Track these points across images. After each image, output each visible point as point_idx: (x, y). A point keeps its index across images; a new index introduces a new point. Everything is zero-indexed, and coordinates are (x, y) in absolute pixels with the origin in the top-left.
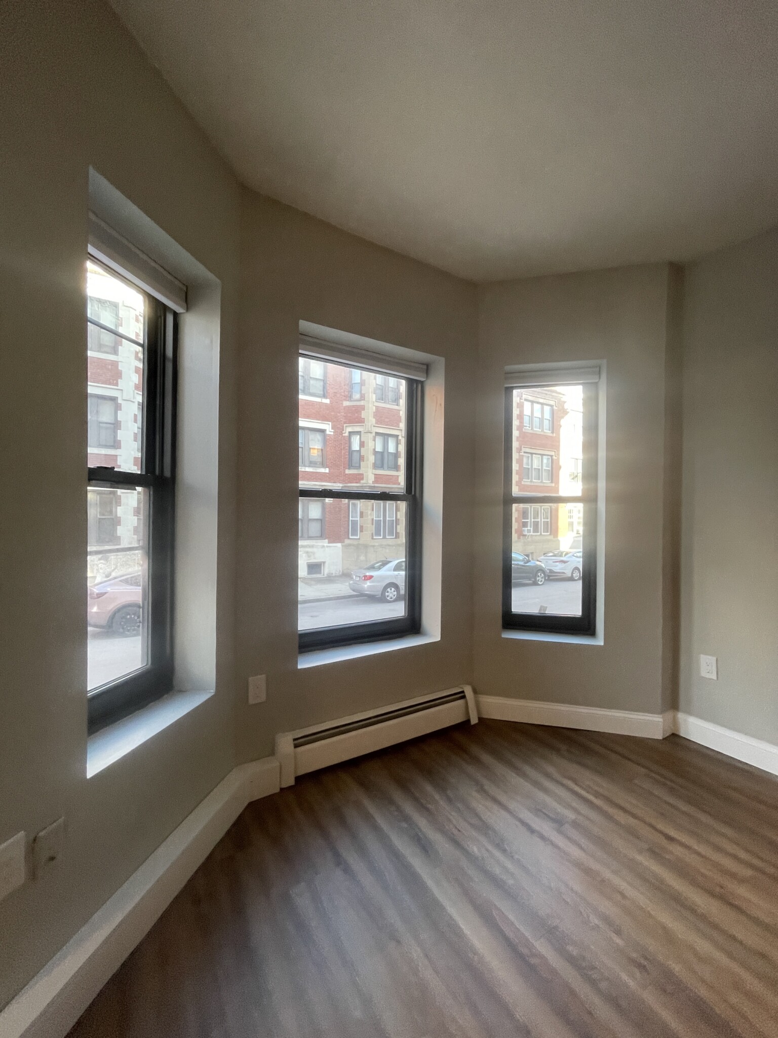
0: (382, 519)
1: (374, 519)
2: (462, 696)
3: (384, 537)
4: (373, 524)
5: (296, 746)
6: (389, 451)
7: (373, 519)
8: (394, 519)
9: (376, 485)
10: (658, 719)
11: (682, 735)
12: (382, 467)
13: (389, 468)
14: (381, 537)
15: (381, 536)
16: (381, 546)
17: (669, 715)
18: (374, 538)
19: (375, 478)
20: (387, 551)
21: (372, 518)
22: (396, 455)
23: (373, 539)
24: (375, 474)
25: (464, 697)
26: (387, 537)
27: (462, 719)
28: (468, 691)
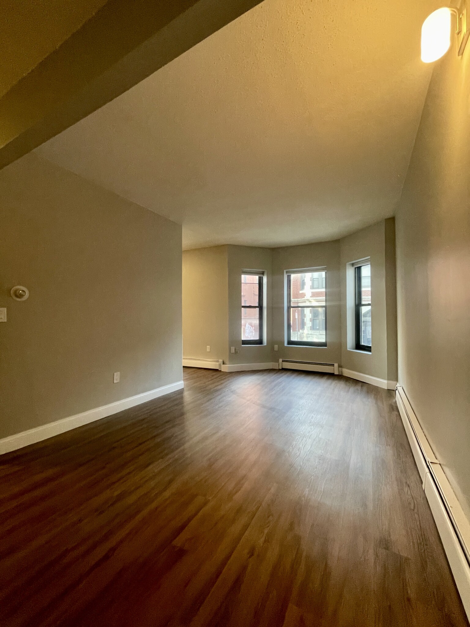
2: (333, 365)
10: (386, 382)
17: (393, 383)
25: (334, 366)
27: (332, 372)
28: (336, 365)
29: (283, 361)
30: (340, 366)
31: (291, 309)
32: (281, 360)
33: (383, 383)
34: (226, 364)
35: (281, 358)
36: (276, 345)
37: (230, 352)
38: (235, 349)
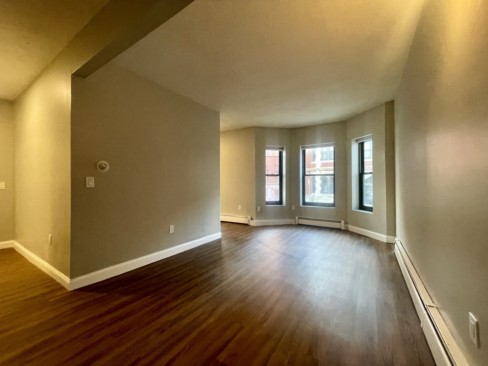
25: (341, 223)
27: (339, 227)
28: (343, 222)
29: (299, 218)
30: (346, 223)
31: (306, 176)
32: (297, 218)
33: (383, 238)
34: (253, 220)
35: (297, 216)
36: (293, 205)
37: (257, 211)
38: (261, 208)
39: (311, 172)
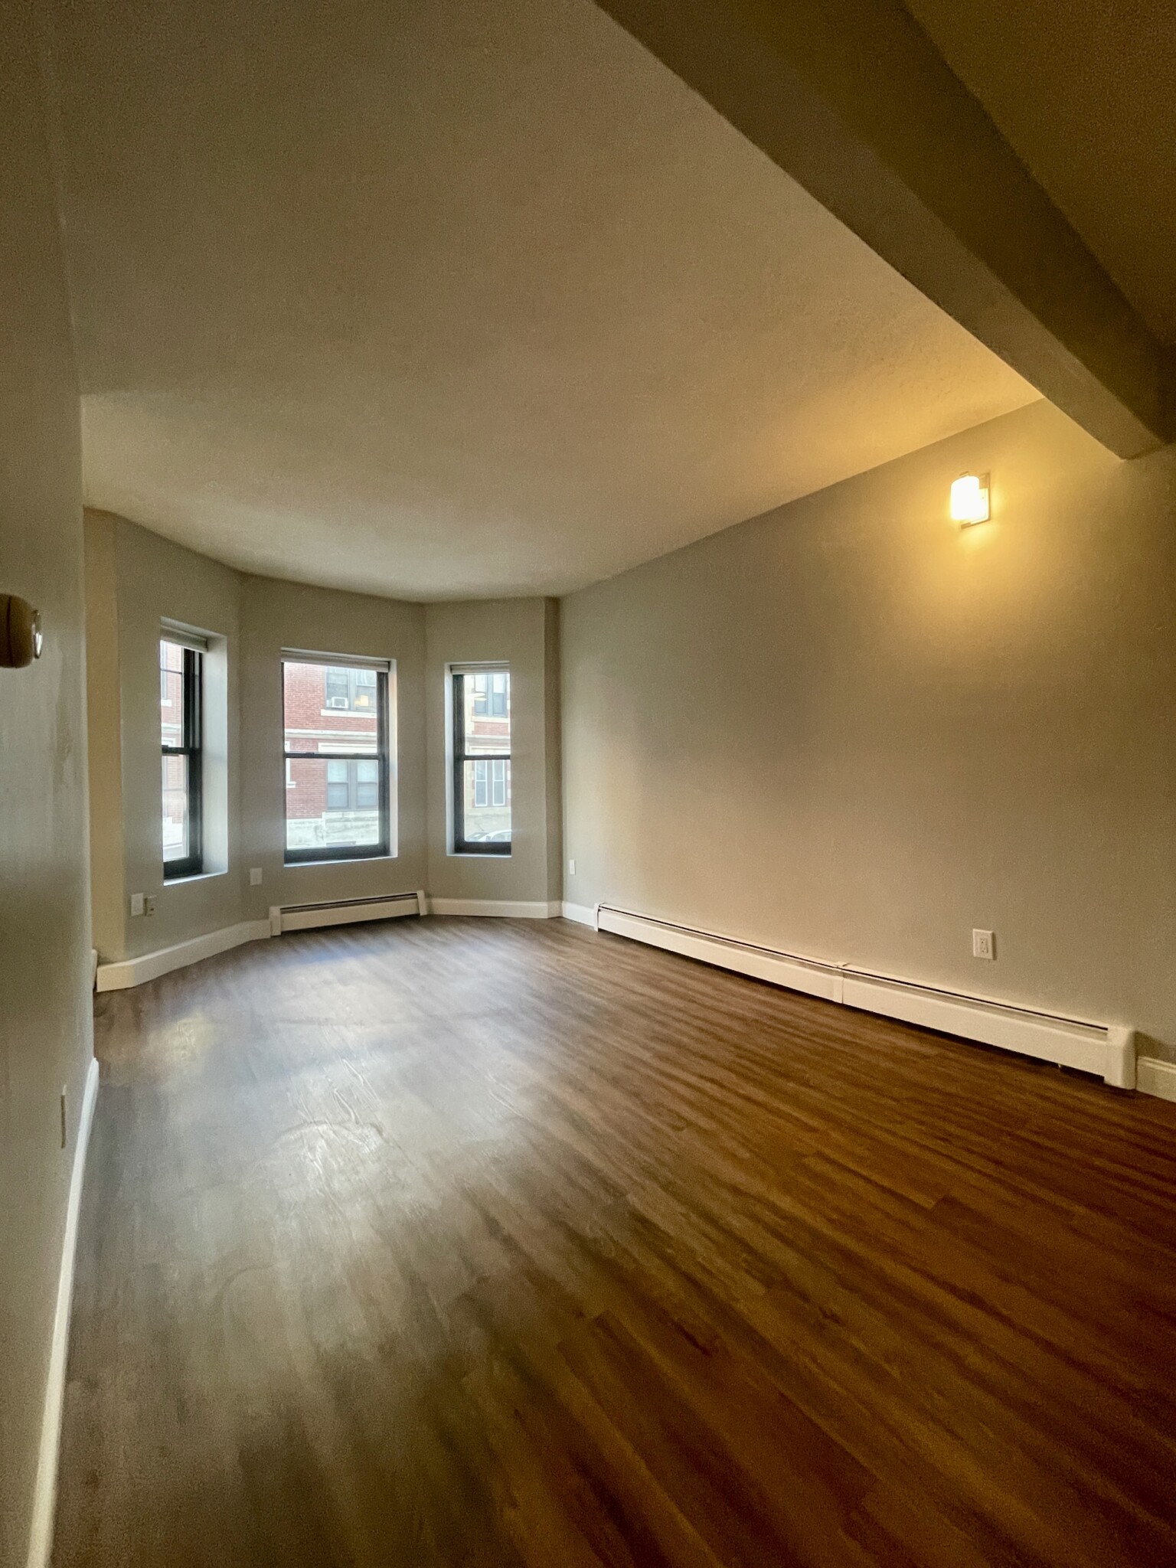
0: (486, 781)
1: (476, 781)
2: (414, 896)
3: (490, 805)
4: (473, 788)
5: (282, 913)
6: (495, 691)
7: (473, 781)
8: (504, 780)
9: (477, 736)
10: (544, 905)
11: (564, 916)
12: (485, 712)
13: (494, 714)
14: (486, 805)
15: (485, 803)
16: (486, 816)
17: (556, 904)
18: (476, 805)
19: (475, 727)
20: (494, 823)
21: (473, 779)
22: (504, 696)
23: (474, 806)
24: (476, 722)
25: (416, 898)
26: (494, 805)
27: (413, 912)
28: (421, 894)
29: (284, 911)
30: (428, 896)
31: (288, 760)
32: (275, 911)
33: (540, 909)
34: (113, 963)
35: (275, 904)
36: (257, 866)
37: (130, 914)
38: (146, 901)
39: (320, 744)
